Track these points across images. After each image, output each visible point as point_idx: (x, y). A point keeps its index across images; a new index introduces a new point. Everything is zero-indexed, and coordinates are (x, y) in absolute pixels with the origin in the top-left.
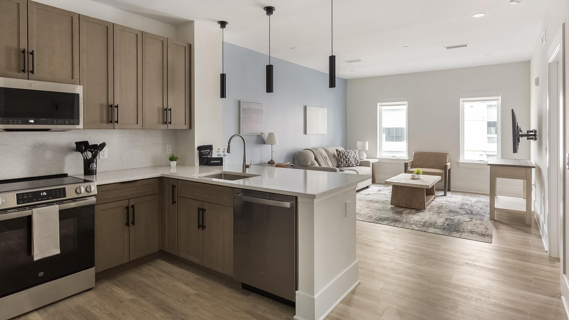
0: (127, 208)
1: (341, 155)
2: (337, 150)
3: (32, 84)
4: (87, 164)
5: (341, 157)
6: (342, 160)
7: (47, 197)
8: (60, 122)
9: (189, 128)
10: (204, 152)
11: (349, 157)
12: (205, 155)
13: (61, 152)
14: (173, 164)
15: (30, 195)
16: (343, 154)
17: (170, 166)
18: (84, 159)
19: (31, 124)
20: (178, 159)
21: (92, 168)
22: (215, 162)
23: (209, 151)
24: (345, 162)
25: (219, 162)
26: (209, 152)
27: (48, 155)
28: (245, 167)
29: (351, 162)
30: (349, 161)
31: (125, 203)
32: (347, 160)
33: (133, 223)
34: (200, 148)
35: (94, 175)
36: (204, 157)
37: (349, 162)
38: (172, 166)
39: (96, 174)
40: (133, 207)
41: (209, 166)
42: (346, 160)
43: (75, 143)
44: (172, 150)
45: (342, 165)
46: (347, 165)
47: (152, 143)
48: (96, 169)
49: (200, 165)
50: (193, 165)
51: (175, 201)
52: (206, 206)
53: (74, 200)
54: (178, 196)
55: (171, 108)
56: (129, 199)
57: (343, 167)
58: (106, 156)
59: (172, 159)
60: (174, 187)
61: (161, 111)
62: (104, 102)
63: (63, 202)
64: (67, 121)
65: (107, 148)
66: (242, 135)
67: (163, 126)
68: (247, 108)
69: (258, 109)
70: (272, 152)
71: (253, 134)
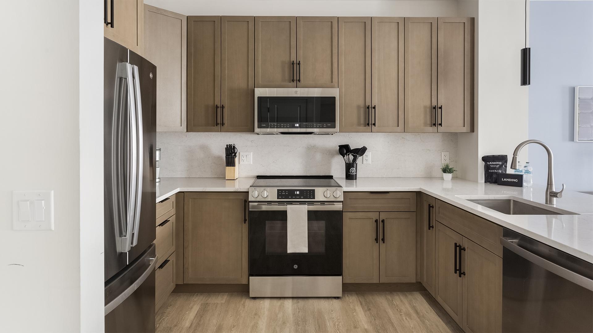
0: (376, 221)
3: (297, 92)
4: (348, 168)
7: (299, 196)
8: (319, 126)
9: (469, 131)
10: (493, 164)
12: (494, 168)
13: (329, 155)
14: (448, 177)
15: (287, 192)
17: (442, 179)
18: (346, 163)
19: (297, 127)
20: (454, 172)
21: (352, 172)
22: (509, 180)
23: (500, 163)
25: (516, 180)
26: (501, 166)
27: (318, 156)
28: (550, 195)
31: (375, 216)
33: (383, 240)
34: (486, 159)
35: (354, 180)
36: (491, 171)
38: (444, 179)
39: (356, 179)
40: (383, 221)
41: (498, 185)
43: (339, 146)
44: (450, 159)
47: (423, 150)
48: (356, 175)
49: (485, 182)
50: (476, 181)
51: (433, 226)
52: (465, 244)
53: (323, 203)
54: (435, 220)
55: (441, 106)
56: (379, 212)
58: (370, 161)
59: (446, 170)
60: (430, 207)
61: (428, 110)
62: (361, 103)
63: (313, 204)
64: (325, 125)
65: (371, 153)
66: (578, 141)
67: (431, 129)
68: (591, 97)
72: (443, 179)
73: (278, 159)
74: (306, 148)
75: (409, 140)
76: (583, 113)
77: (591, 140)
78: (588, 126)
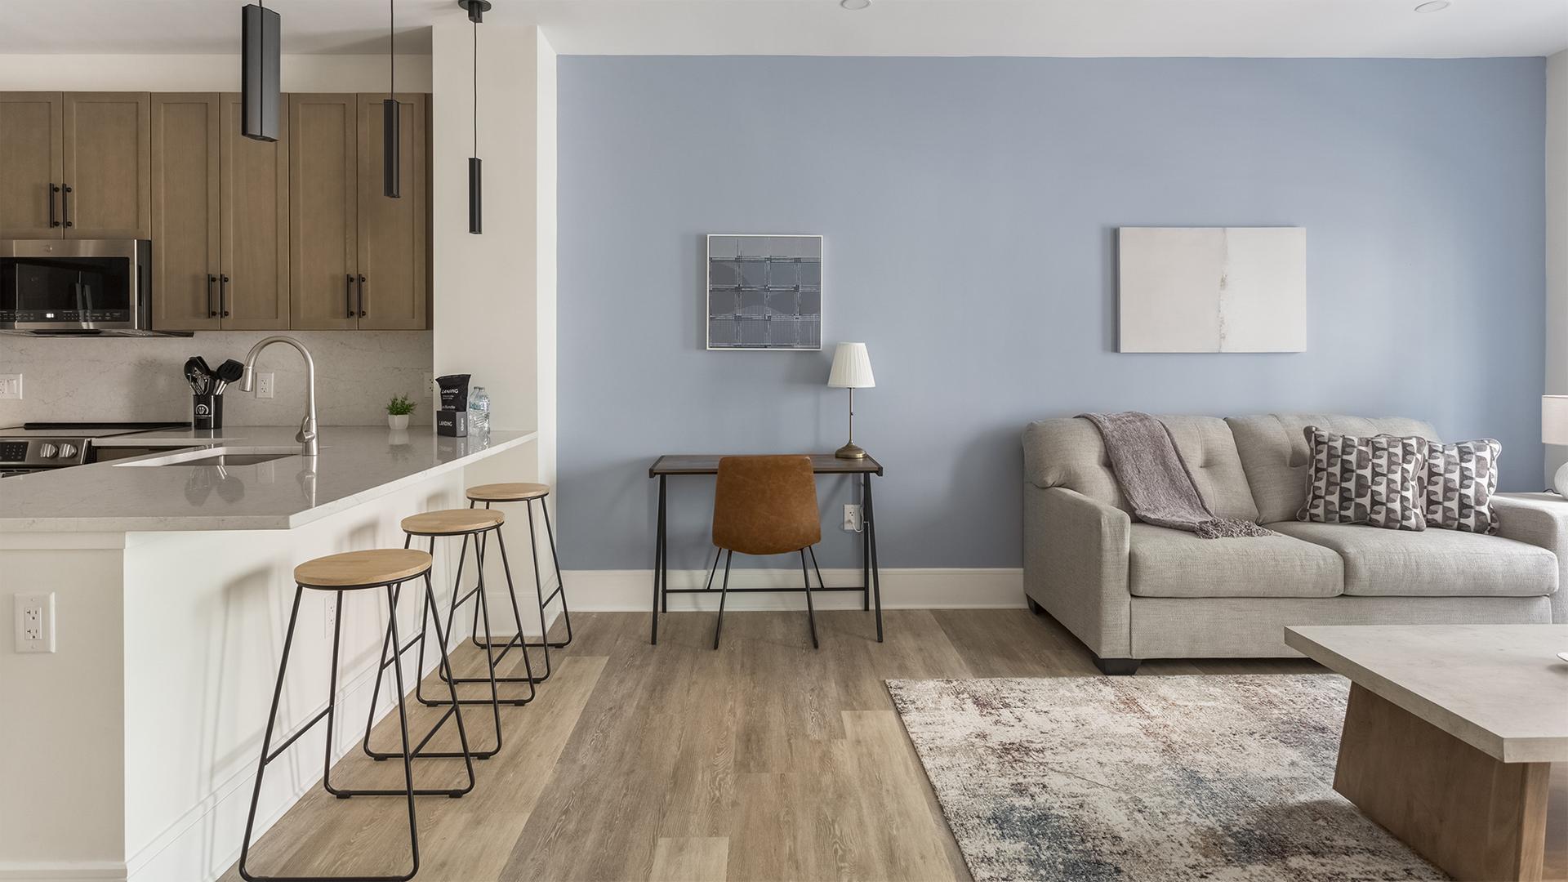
1: (1323, 456)
2: (1308, 432)
5: (1318, 470)
6: (1322, 484)
11: (1367, 473)
14: (399, 421)
16: (1330, 456)
17: (386, 428)
18: (195, 389)
21: (199, 414)
22: (445, 423)
24: (1335, 498)
25: (450, 424)
29: (1374, 503)
30: (1360, 495)
32: (1351, 485)
34: (442, 383)
37: (1366, 501)
42: (1344, 485)
45: (1320, 511)
46: (1350, 513)
57: (1328, 520)
59: (398, 408)
64: (108, 314)
65: (273, 374)
66: (709, 349)
67: (344, 322)
68: (733, 257)
69: (793, 257)
70: (851, 414)
71: (766, 347)
72: (390, 429)
73: (77, 389)
74: (135, 364)
75: (355, 349)
76: (719, 290)
77: (735, 347)
78: (730, 317)
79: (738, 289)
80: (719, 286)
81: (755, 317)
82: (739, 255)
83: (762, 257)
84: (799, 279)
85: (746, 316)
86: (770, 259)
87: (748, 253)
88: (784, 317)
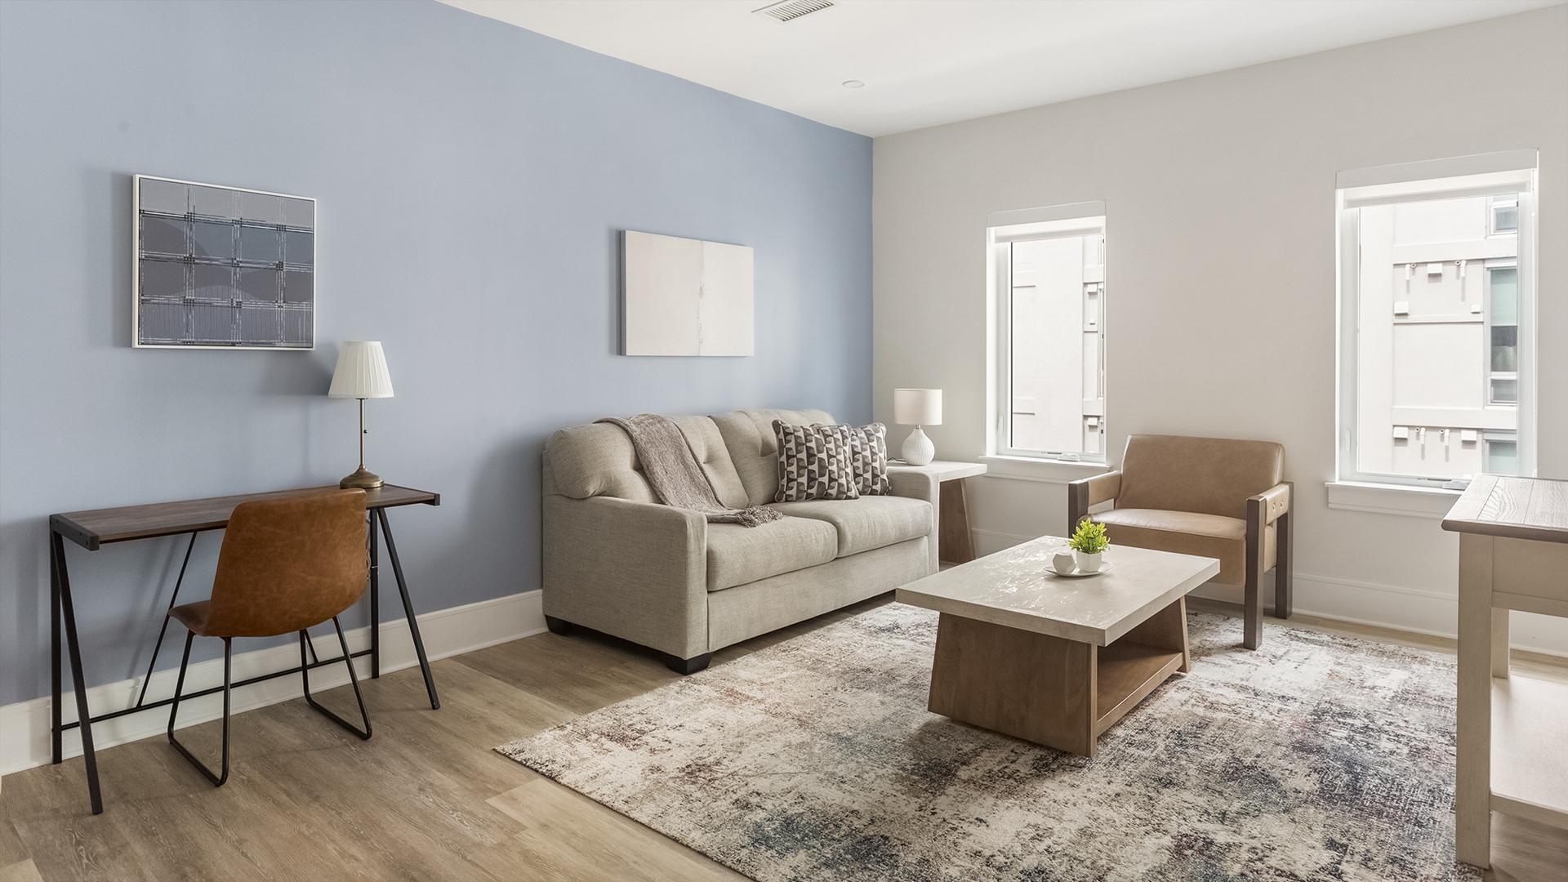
1: (792, 445)
2: (776, 425)
5: (789, 457)
6: (794, 468)
11: (824, 456)
16: (798, 444)
24: (804, 480)
29: (831, 480)
30: (822, 475)
32: (815, 467)
37: (825, 479)
42: (810, 467)
45: (793, 492)
46: (813, 491)
57: (798, 499)
66: (137, 346)
68: (182, 213)
69: (274, 223)
70: (363, 432)
71: (233, 344)
76: (157, 260)
77: (185, 343)
78: (175, 299)
79: (189, 261)
80: (156, 254)
81: (217, 301)
82: (191, 211)
83: (228, 218)
84: (282, 253)
85: (201, 299)
86: (240, 222)
87: (203, 211)
88: (261, 305)
